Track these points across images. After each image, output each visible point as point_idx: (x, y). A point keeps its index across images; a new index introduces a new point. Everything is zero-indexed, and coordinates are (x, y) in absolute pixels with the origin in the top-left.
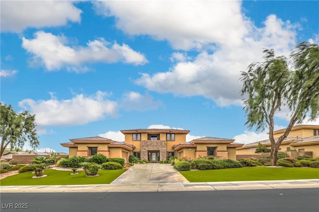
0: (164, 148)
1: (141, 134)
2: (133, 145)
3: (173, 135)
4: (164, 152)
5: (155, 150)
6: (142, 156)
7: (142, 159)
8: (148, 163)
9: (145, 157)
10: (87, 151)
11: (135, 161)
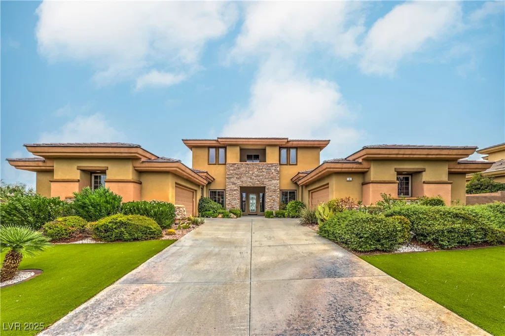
0: (274, 182)
1: (225, 148)
2: (207, 172)
3: (293, 152)
4: (275, 191)
5: (256, 185)
6: (228, 198)
7: (228, 207)
8: (240, 217)
9: (234, 203)
10: (79, 181)
11: (211, 212)
